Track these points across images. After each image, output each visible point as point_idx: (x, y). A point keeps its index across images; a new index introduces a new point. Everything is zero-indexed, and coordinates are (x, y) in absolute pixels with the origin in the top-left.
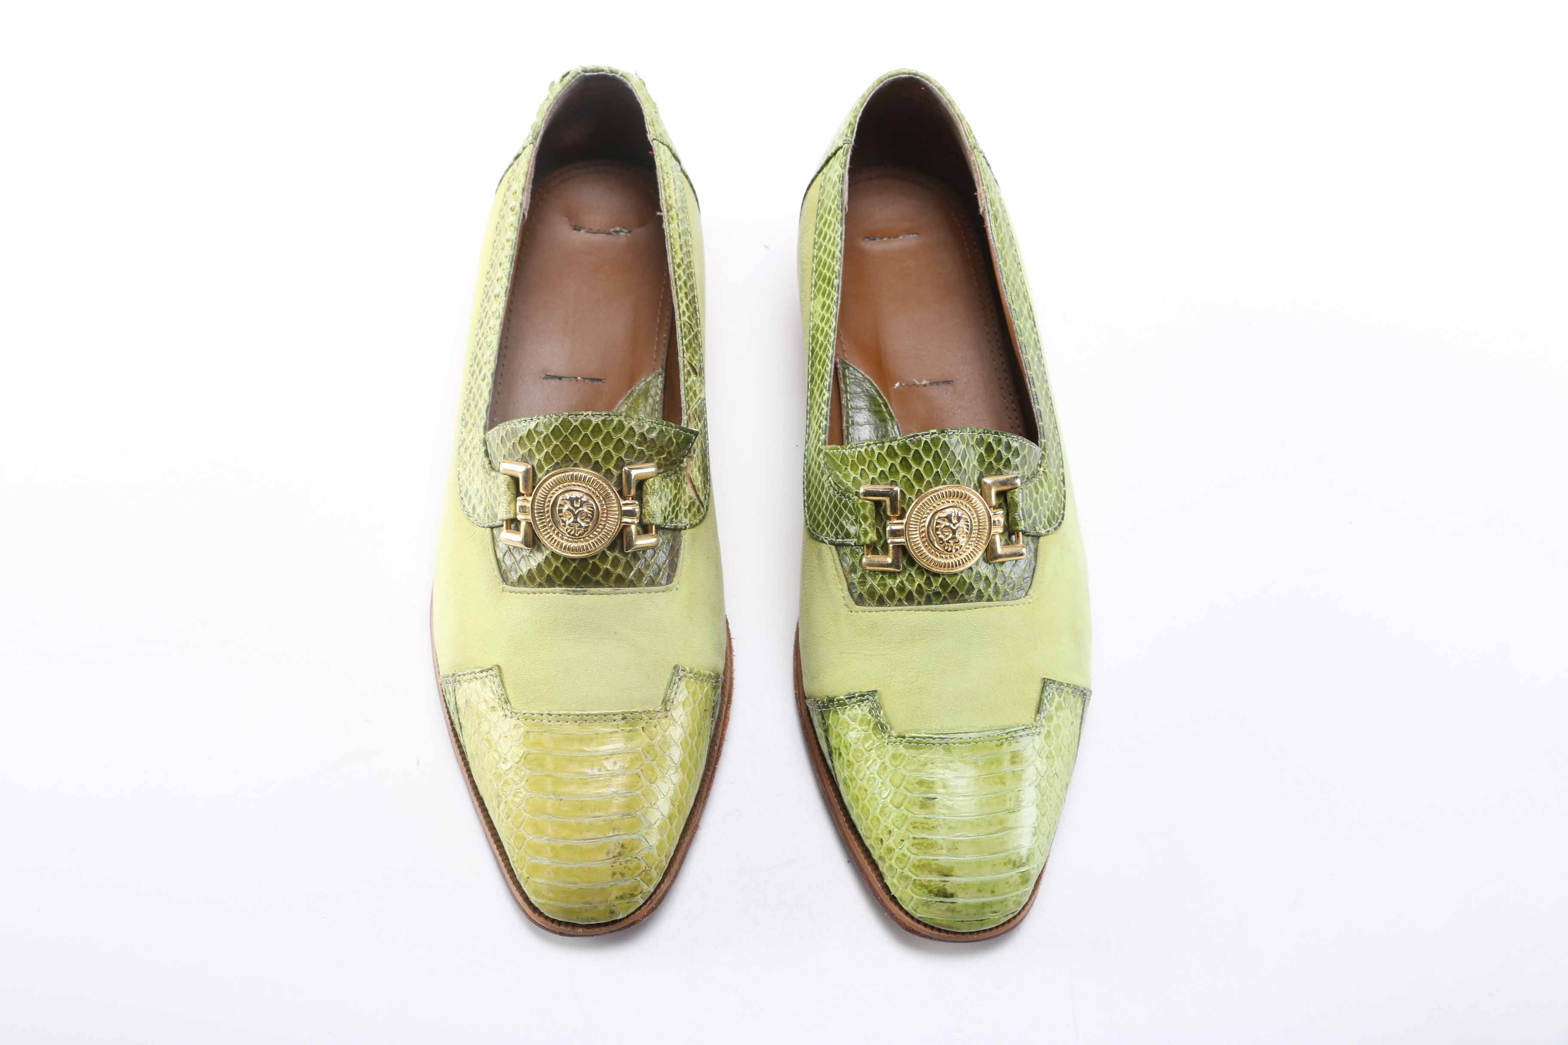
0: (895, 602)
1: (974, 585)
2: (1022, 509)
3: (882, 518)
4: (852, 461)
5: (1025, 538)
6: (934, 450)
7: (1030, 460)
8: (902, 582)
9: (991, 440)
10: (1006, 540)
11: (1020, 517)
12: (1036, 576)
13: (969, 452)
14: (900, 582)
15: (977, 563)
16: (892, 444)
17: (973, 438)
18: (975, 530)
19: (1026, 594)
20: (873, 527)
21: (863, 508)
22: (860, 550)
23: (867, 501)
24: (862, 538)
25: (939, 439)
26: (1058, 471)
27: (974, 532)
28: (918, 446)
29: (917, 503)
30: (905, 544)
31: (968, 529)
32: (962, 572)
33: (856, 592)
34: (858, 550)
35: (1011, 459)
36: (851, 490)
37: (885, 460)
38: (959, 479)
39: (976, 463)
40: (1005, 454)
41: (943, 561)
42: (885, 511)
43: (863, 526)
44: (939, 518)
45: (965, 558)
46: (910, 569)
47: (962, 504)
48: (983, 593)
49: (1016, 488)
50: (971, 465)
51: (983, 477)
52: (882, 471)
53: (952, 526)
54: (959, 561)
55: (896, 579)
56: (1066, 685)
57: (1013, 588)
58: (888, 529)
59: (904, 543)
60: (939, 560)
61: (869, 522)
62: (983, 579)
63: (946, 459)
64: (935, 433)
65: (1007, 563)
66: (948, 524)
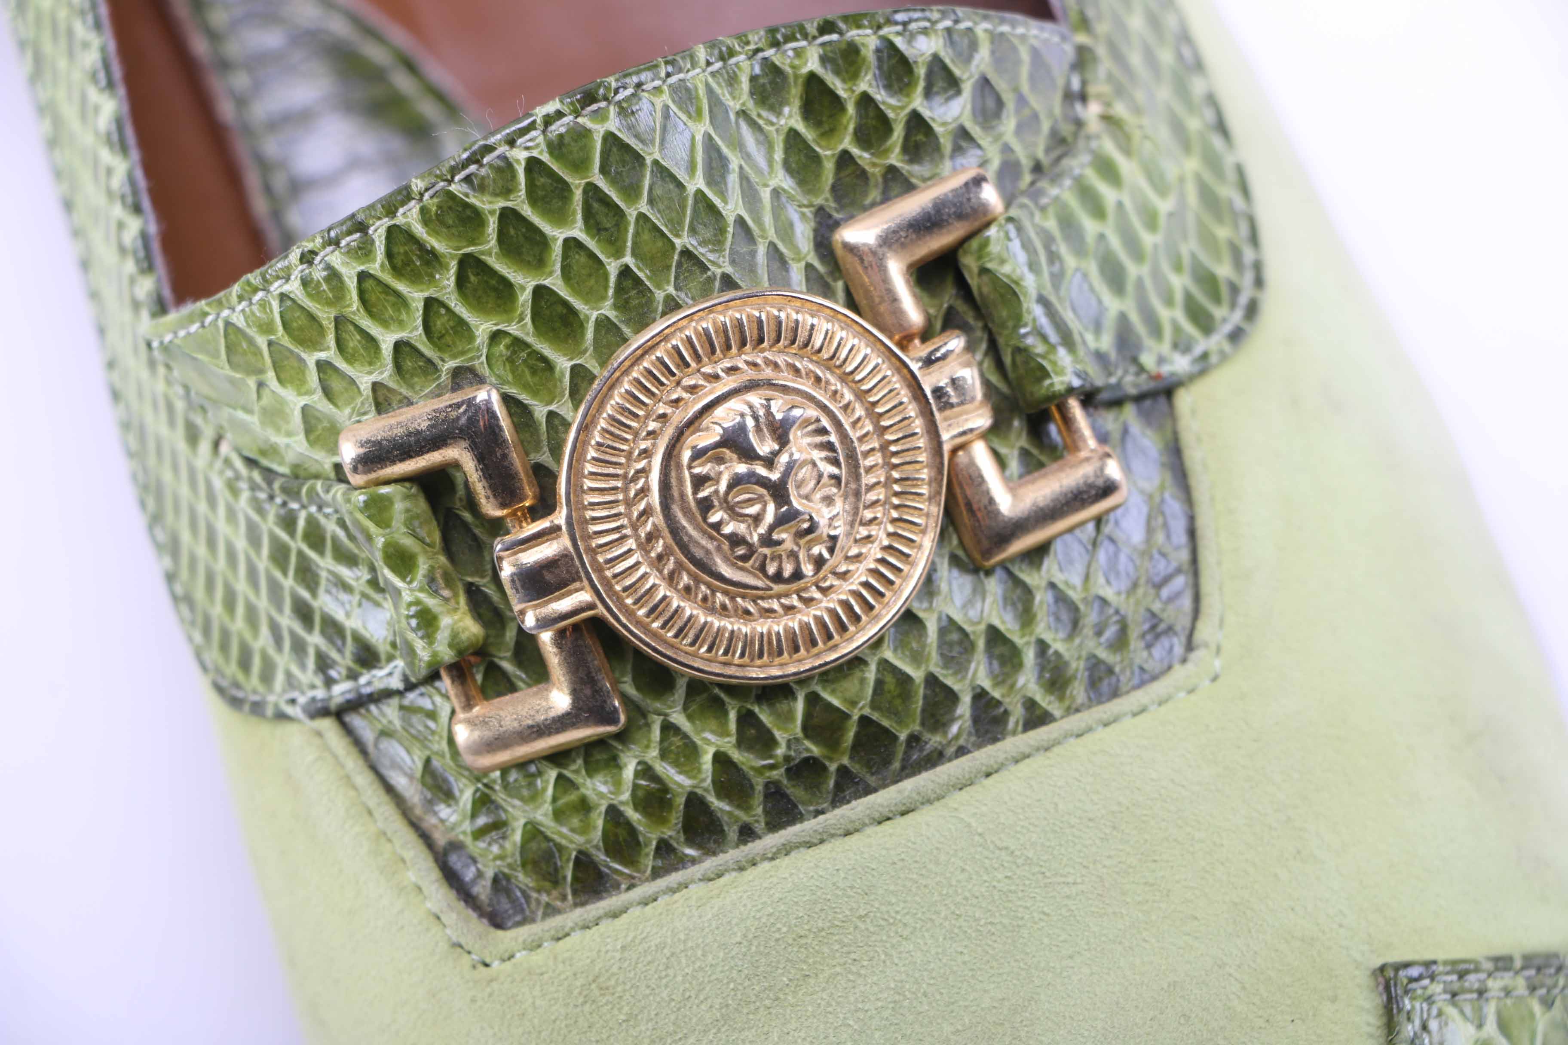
0: (649, 861)
1: (949, 682)
2: (1043, 300)
3: (475, 538)
4: (270, 344)
5: (1110, 420)
6: (577, 184)
7: (1017, 90)
8: (646, 771)
9: (812, 64)
10: (1025, 454)
11: (1044, 338)
12: (1207, 557)
13: (739, 145)
14: (637, 774)
15: (928, 586)
16: (400, 220)
17: (732, 80)
18: (866, 454)
19: (1190, 646)
20: (449, 582)
21: (378, 524)
22: (438, 699)
23: (385, 490)
24: (419, 645)
25: (584, 134)
26: (1182, 90)
27: (869, 462)
28: (507, 191)
29: (585, 428)
30: (601, 610)
31: (836, 462)
32: (877, 643)
33: (480, 875)
34: (427, 704)
35: (926, 113)
36: (314, 469)
37: (397, 294)
38: (729, 270)
39: (783, 180)
40: (893, 101)
41: (778, 627)
42: (472, 505)
43: (407, 597)
44: (698, 454)
45: (867, 585)
46: (658, 705)
47: (776, 365)
48: (999, 703)
49: (988, 225)
50: (766, 195)
51: (837, 224)
52: (398, 346)
53: (762, 471)
54: (846, 605)
55: (620, 768)
56: (1489, 966)
57: (1120, 642)
58: (507, 571)
59: (591, 606)
60: (762, 626)
61: (423, 567)
62: (981, 644)
63: (643, 206)
64: (560, 114)
65: (1058, 547)
66: (742, 468)
